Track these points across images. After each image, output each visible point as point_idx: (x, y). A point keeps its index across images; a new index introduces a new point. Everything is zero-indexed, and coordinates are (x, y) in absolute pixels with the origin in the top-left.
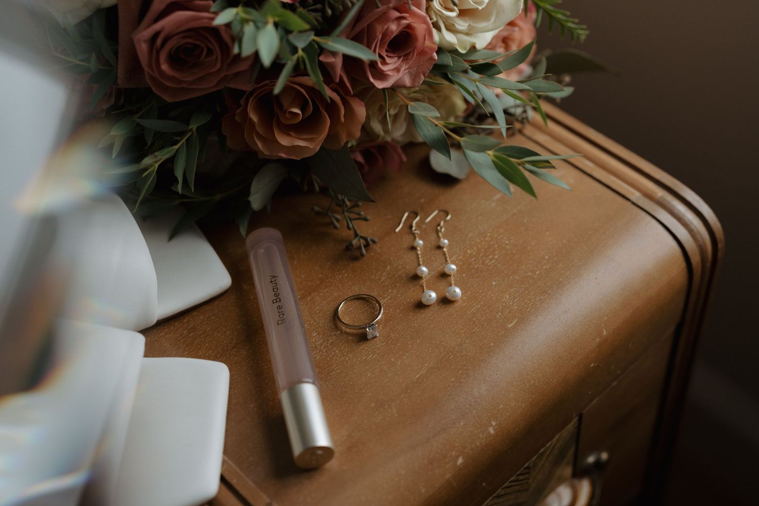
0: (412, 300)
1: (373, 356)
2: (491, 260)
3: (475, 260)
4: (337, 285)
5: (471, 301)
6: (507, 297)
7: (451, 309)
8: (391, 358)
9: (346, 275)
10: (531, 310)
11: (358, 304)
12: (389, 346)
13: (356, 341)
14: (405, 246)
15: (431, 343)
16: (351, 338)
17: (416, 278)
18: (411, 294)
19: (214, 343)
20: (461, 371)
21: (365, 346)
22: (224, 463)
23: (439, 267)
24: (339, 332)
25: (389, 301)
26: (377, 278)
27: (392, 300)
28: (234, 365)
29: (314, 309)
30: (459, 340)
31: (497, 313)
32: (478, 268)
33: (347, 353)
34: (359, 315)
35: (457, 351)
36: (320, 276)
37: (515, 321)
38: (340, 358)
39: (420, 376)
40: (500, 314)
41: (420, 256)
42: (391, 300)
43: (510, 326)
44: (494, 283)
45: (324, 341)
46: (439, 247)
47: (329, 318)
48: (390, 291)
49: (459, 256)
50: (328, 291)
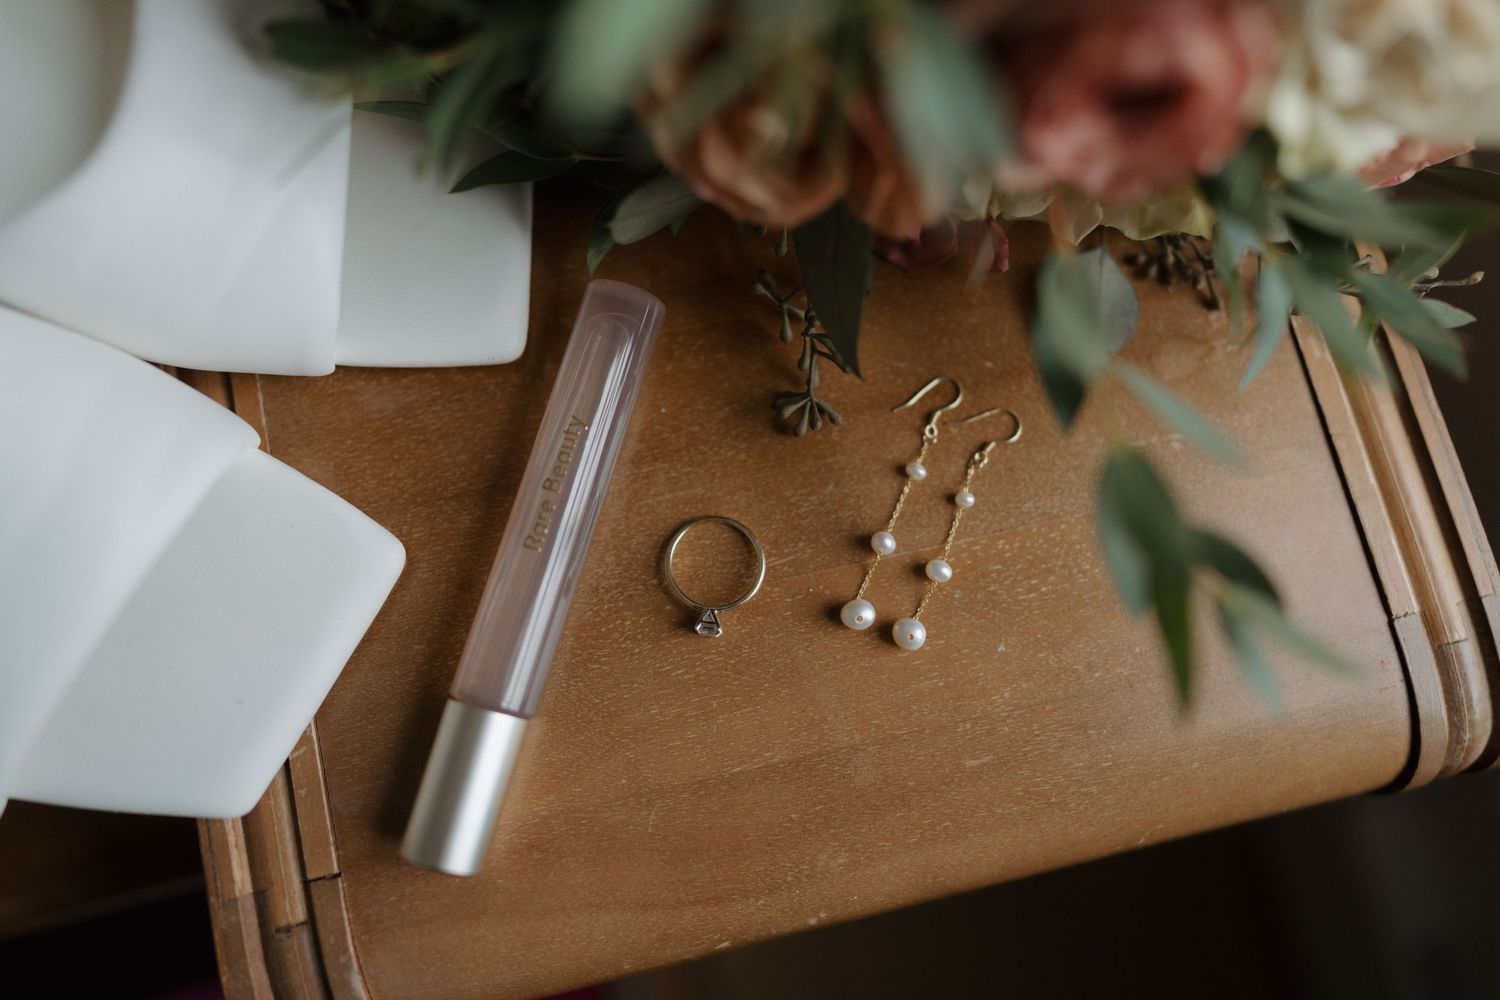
0: (827, 592)
1: (685, 673)
2: (1029, 591)
3: (999, 572)
4: (713, 470)
5: (934, 663)
6: (1006, 695)
7: (886, 659)
8: (715, 698)
9: (743, 456)
10: (1031, 751)
11: (725, 539)
12: (726, 670)
13: (674, 620)
14: (890, 457)
15: (803, 711)
16: (669, 608)
17: (864, 543)
18: (834, 579)
19: (427, 464)
20: (821, 807)
21: (682, 644)
22: (304, 740)
23: (923, 547)
24: (655, 581)
25: (786, 568)
26: (794, 500)
27: (791, 570)
28: (433, 538)
29: (641, 500)
30: (857, 737)
31: (964, 721)
32: (993, 593)
33: (644, 637)
34: (714, 564)
35: (839, 760)
36: (696, 429)
37: (986, 759)
38: (626, 639)
39: (740, 772)
40: (968, 725)
41: (902, 499)
42: (789, 567)
43: (970, 763)
44: (1001, 648)
45: (617, 586)
46: (951, 499)
47: (656, 538)
48: (801, 544)
49: (976, 544)
50: (689, 473)
